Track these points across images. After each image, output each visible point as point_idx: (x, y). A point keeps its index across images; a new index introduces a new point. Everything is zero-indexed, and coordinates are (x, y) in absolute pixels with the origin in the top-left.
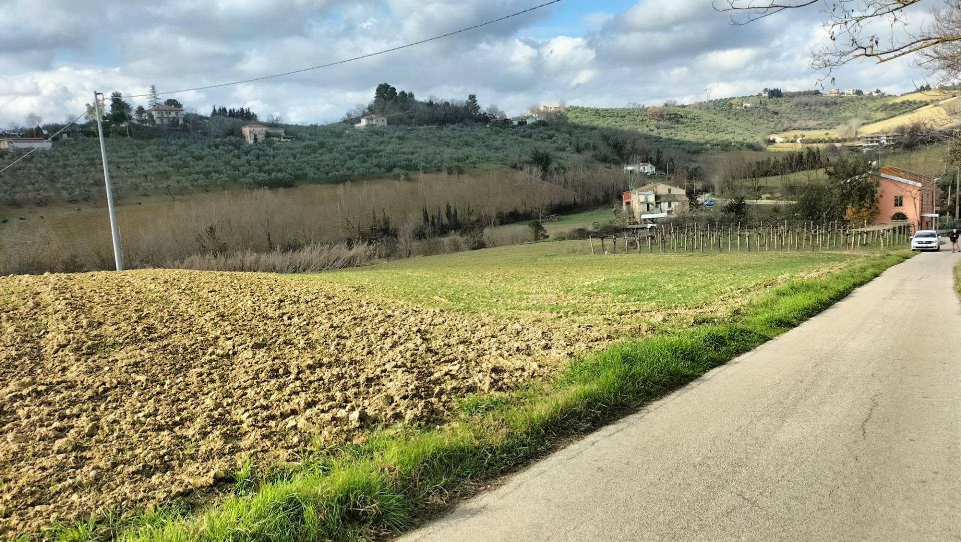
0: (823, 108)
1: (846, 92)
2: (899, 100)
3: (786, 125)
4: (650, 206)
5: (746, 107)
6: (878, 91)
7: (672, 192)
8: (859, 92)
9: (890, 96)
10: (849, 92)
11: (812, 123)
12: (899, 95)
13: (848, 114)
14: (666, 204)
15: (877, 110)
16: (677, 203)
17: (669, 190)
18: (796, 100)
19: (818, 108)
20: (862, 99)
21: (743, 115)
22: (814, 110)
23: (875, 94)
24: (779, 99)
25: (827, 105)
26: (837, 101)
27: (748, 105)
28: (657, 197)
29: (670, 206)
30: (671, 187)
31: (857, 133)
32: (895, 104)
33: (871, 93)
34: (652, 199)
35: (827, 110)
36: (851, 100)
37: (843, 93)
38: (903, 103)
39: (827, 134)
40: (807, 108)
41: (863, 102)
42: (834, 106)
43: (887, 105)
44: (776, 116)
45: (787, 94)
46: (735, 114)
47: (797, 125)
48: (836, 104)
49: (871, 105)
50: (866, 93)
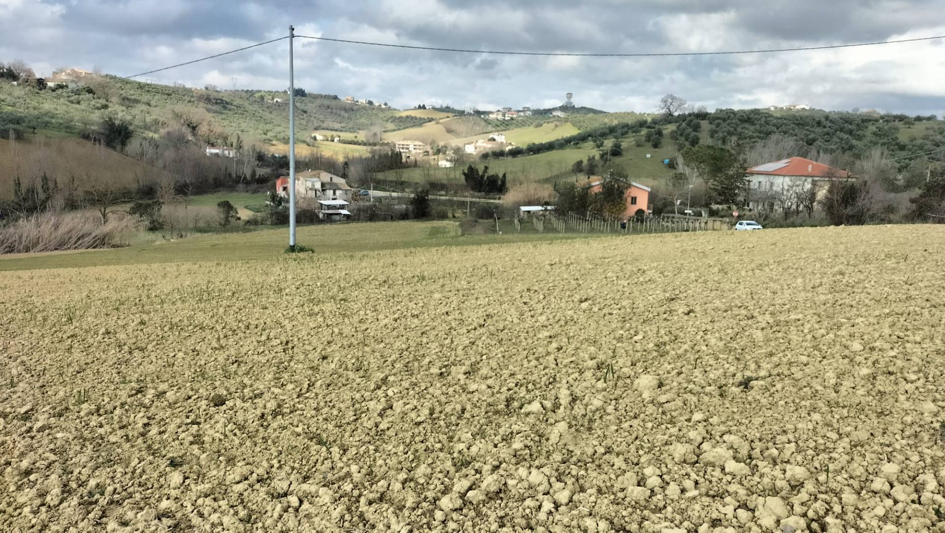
0: (343, 113)
1: (360, 101)
2: (404, 114)
3: (316, 124)
4: (318, 192)
5: (277, 102)
6: (386, 104)
7: (333, 181)
8: (370, 103)
9: (395, 109)
10: (363, 101)
11: (337, 126)
12: (402, 110)
13: (363, 120)
14: (331, 192)
15: (387, 121)
16: (341, 192)
17: (331, 178)
18: (319, 102)
19: (338, 111)
20: (373, 109)
21: (276, 109)
22: (336, 114)
23: (383, 107)
24: (304, 98)
25: (345, 110)
26: (354, 108)
27: (279, 100)
28: (323, 185)
29: (334, 194)
30: (333, 176)
31: (381, 139)
32: (401, 117)
33: (380, 105)
34: (318, 186)
35: (346, 115)
36: (364, 108)
37: (357, 101)
38: (407, 117)
39: (356, 137)
40: (329, 110)
41: (375, 112)
42: (351, 112)
43: (395, 117)
44: (305, 115)
45: (310, 95)
46: (268, 107)
47: (325, 125)
48: (353, 110)
49: (381, 115)
50: (377, 104)
